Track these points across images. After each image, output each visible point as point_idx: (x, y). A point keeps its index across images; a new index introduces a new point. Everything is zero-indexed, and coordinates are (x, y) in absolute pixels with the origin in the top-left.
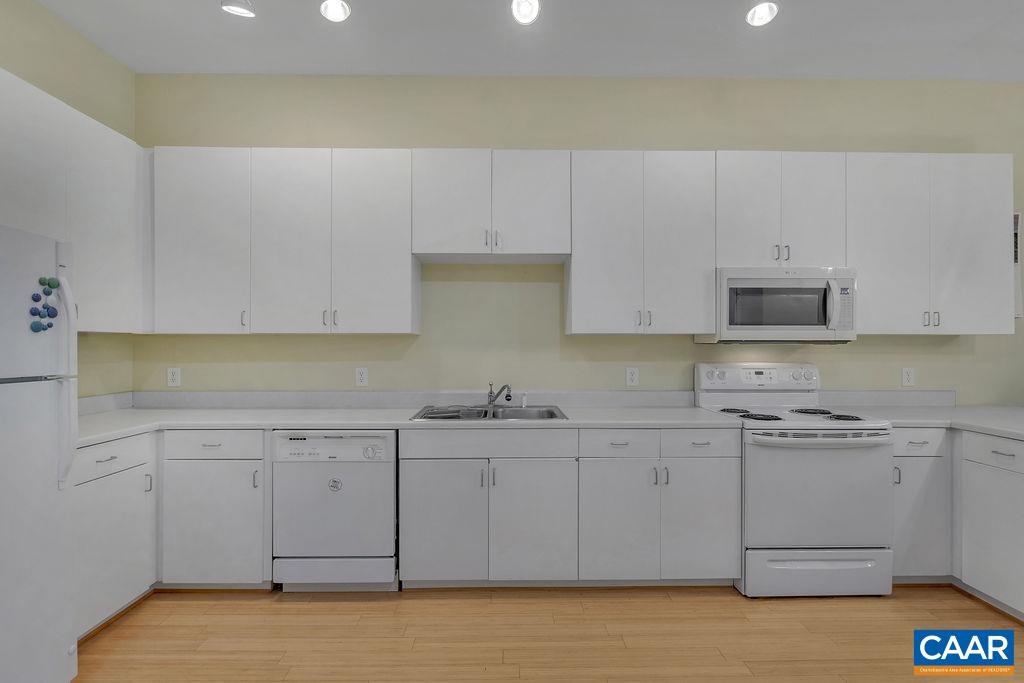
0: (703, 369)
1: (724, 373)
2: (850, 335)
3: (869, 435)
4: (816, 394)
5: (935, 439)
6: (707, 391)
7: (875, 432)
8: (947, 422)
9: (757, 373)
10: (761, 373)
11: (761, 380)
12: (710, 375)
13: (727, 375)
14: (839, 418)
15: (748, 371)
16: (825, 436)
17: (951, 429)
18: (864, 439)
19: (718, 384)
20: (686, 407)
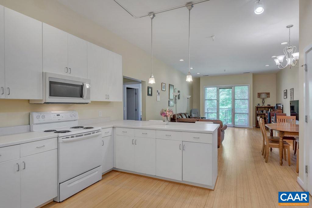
0: (35, 115)
1: (44, 116)
2: (89, 101)
3: (96, 132)
4: (77, 121)
5: (110, 130)
6: (37, 124)
7: (98, 131)
8: (112, 126)
9: (57, 115)
10: (59, 115)
11: (59, 117)
12: (38, 117)
13: (46, 116)
14: (87, 128)
15: (54, 115)
16: (85, 135)
17: (113, 127)
18: (95, 134)
19: (41, 120)
20: (26, 132)
